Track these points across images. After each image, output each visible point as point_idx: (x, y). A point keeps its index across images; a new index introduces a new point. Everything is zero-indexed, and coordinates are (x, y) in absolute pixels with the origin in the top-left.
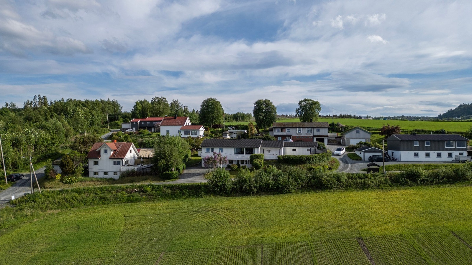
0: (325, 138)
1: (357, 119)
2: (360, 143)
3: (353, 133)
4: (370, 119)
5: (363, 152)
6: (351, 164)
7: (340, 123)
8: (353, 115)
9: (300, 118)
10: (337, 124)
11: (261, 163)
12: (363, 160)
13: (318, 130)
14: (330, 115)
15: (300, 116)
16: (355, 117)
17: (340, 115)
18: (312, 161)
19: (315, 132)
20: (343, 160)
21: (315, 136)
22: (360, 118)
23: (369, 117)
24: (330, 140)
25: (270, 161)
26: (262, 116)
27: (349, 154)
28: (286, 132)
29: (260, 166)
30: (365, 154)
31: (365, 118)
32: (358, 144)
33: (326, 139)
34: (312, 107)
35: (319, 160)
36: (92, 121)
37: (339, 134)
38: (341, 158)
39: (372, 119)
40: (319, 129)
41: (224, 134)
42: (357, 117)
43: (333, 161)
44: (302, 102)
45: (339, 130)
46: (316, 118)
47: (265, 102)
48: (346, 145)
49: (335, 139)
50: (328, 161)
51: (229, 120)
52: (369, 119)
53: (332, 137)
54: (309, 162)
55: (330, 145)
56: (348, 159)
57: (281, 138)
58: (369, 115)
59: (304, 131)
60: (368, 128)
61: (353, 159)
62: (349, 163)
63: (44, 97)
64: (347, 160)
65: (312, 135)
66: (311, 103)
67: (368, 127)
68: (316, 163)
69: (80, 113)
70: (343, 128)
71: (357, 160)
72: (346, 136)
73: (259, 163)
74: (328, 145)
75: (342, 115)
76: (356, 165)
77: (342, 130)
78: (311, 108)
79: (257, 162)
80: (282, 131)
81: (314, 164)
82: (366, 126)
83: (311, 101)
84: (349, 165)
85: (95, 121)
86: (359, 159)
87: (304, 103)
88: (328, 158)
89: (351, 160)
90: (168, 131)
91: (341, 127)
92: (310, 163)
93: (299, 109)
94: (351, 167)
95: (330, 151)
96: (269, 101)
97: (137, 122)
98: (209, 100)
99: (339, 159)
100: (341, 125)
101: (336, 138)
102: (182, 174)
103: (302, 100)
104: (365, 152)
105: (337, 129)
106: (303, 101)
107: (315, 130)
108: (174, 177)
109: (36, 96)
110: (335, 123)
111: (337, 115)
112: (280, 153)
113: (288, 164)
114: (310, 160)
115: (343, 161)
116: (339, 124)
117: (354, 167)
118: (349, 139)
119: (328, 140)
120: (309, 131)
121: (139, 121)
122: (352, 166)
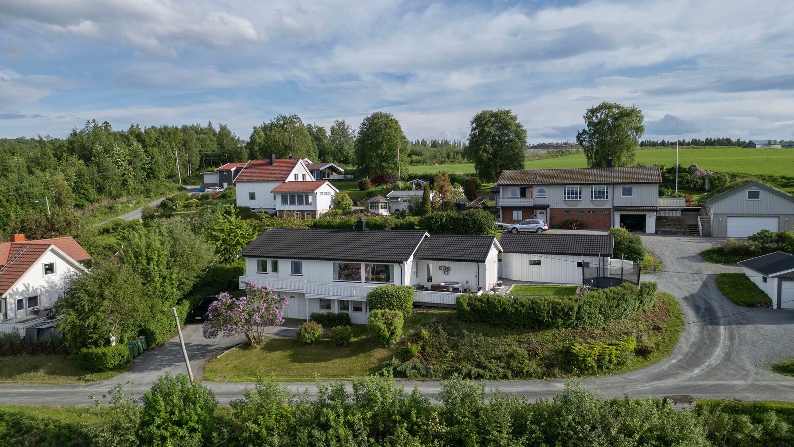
0: (648, 214)
1: (745, 147)
2: (762, 237)
3: (739, 201)
4: (776, 146)
5: (776, 280)
6: (730, 324)
7: (698, 167)
8: (734, 140)
9: (587, 155)
10: (689, 169)
11: (389, 324)
12: (775, 307)
13: (627, 192)
14: (684, 140)
15: (587, 151)
16: (739, 143)
17: (707, 139)
18: (577, 319)
19: (619, 198)
20: (702, 305)
21: (617, 209)
22: (751, 144)
23: (773, 143)
24: (665, 218)
25: (432, 311)
26: (488, 153)
27: (723, 275)
28: (536, 197)
29: (387, 334)
30: (785, 285)
31: (763, 145)
32: (753, 238)
33: (650, 216)
34: (619, 125)
35: (604, 315)
36: (151, 169)
37: (696, 197)
38: (692, 295)
39: (779, 147)
40: (631, 188)
41: (371, 203)
42: (744, 142)
43: (661, 309)
44: (593, 111)
45: (695, 186)
46: (630, 154)
47: (495, 115)
48: (715, 234)
49: (678, 214)
50: (644, 311)
51: (454, 159)
52: (772, 146)
53: (670, 210)
54: (564, 323)
55: (664, 234)
56: (718, 302)
57: (520, 212)
58: (772, 139)
59: (586, 192)
60: (785, 181)
61: (736, 303)
62: (722, 321)
63: (106, 123)
64: (716, 305)
65: (608, 205)
66: (617, 114)
67: (783, 178)
68: (592, 324)
69: (117, 154)
70: (707, 181)
71: (751, 306)
72: (715, 209)
73: (383, 327)
74: (656, 233)
75: (711, 139)
76: (748, 330)
77: (703, 184)
78: (615, 128)
79: (378, 323)
80: (523, 194)
81: (583, 328)
82: (777, 173)
83: (618, 107)
84: (722, 329)
85: (157, 169)
86: (760, 303)
87: (599, 115)
88: (641, 302)
89: (729, 307)
90: (252, 196)
91: (703, 178)
92: (569, 325)
93: (584, 132)
94: (728, 343)
95: (658, 261)
96: (507, 112)
97: (229, 171)
98: (375, 117)
99: (686, 298)
100: (700, 172)
101: (683, 210)
102: (163, 344)
103: (595, 107)
104: (781, 279)
105: (688, 182)
106: (597, 109)
107: (619, 190)
108: (111, 366)
109: (88, 122)
110: (684, 166)
111: (699, 140)
112: (478, 276)
113: (488, 327)
114: (567, 316)
115: (697, 309)
116: (696, 170)
117: (740, 344)
118: (725, 216)
119: (658, 219)
120: (600, 195)
121: (233, 170)
122: (732, 338)
